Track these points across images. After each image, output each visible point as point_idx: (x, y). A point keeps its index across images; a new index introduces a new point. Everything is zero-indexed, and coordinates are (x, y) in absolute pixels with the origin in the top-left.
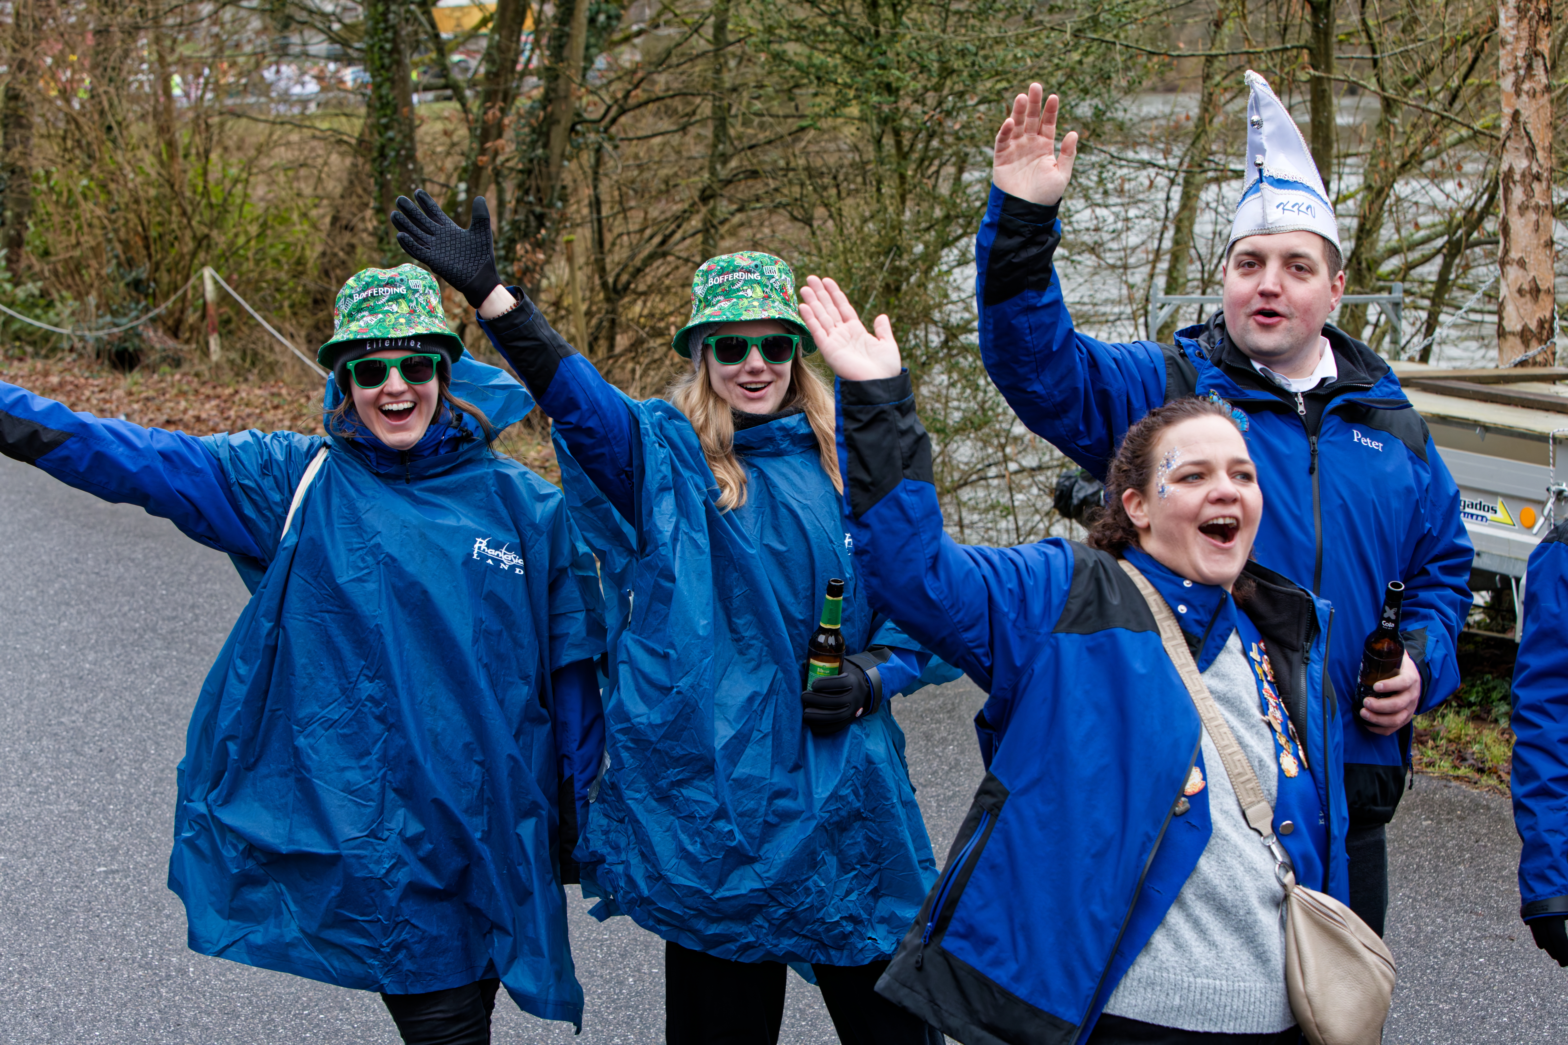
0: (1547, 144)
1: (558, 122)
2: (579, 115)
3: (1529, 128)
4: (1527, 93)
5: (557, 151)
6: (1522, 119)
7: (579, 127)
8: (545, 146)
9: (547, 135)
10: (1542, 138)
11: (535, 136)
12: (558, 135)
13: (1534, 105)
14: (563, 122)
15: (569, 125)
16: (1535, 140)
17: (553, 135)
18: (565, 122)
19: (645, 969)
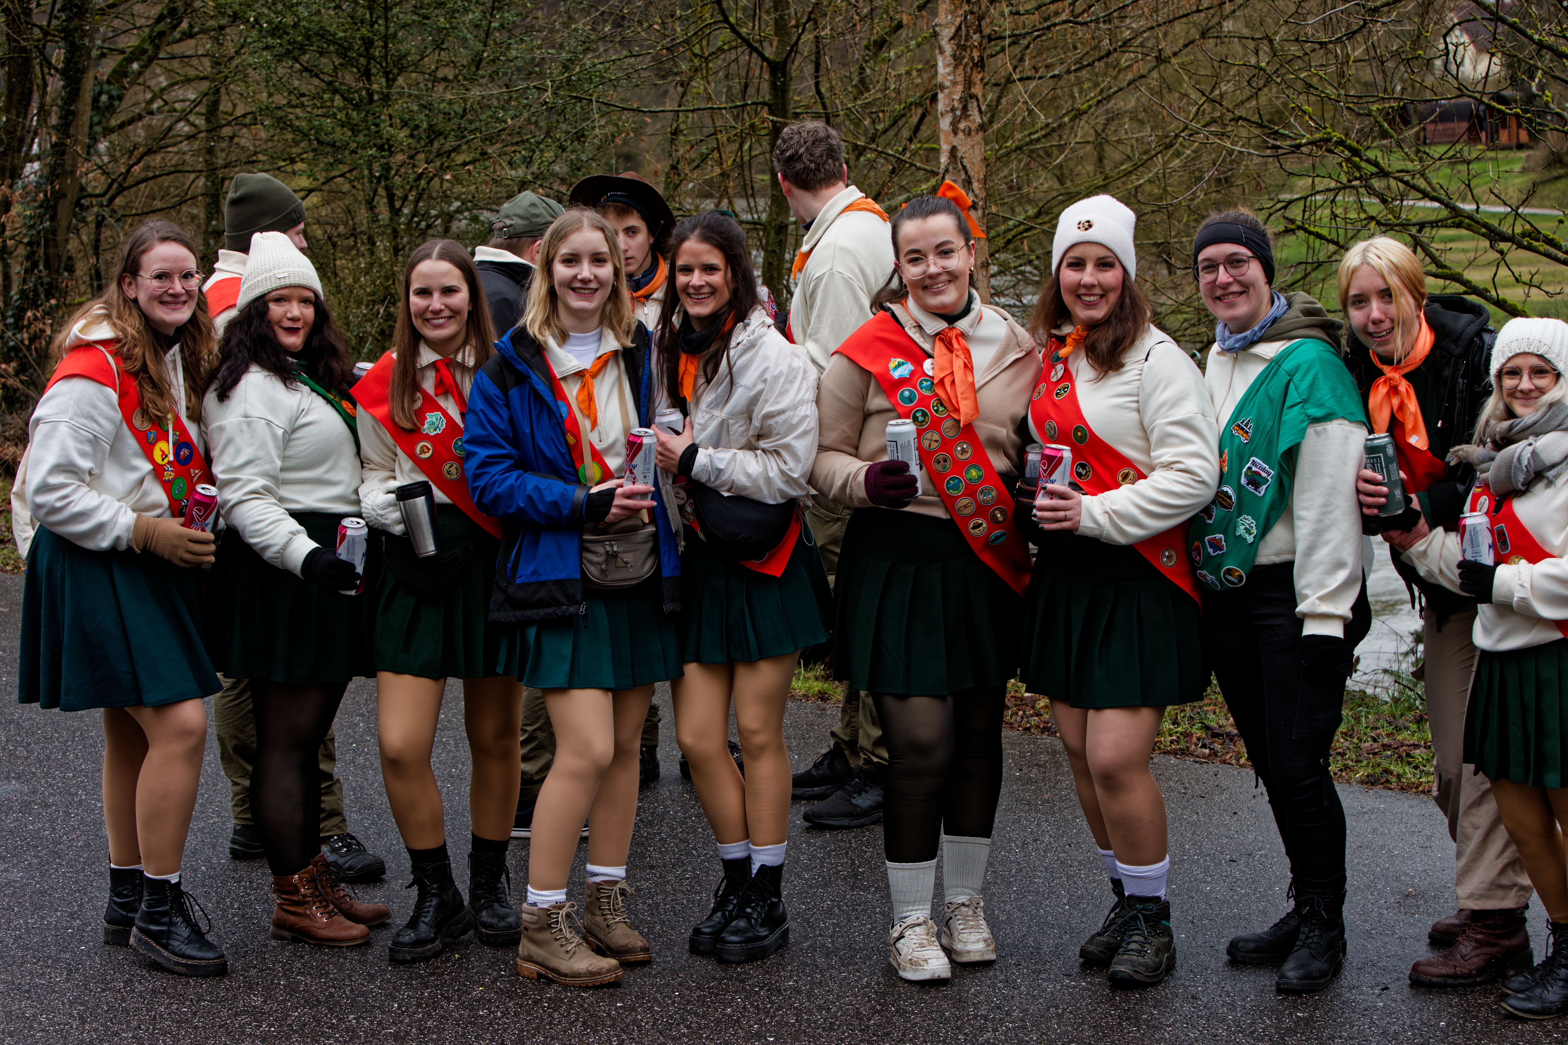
0: (982, 176)
1: (65, 196)
2: (83, 189)
3: (965, 161)
4: (963, 131)
5: (64, 223)
6: (959, 154)
7: (83, 201)
8: (53, 219)
9: (55, 208)
10: (977, 171)
11: (42, 210)
12: (64, 208)
13: (970, 142)
14: (69, 196)
15: (75, 199)
16: (971, 174)
17: (59, 208)
18: (71, 196)
19: (214, 860)
